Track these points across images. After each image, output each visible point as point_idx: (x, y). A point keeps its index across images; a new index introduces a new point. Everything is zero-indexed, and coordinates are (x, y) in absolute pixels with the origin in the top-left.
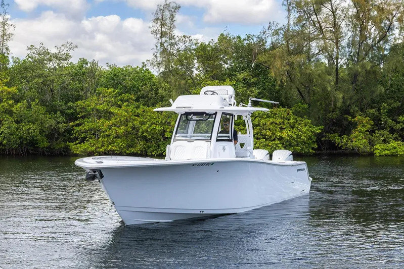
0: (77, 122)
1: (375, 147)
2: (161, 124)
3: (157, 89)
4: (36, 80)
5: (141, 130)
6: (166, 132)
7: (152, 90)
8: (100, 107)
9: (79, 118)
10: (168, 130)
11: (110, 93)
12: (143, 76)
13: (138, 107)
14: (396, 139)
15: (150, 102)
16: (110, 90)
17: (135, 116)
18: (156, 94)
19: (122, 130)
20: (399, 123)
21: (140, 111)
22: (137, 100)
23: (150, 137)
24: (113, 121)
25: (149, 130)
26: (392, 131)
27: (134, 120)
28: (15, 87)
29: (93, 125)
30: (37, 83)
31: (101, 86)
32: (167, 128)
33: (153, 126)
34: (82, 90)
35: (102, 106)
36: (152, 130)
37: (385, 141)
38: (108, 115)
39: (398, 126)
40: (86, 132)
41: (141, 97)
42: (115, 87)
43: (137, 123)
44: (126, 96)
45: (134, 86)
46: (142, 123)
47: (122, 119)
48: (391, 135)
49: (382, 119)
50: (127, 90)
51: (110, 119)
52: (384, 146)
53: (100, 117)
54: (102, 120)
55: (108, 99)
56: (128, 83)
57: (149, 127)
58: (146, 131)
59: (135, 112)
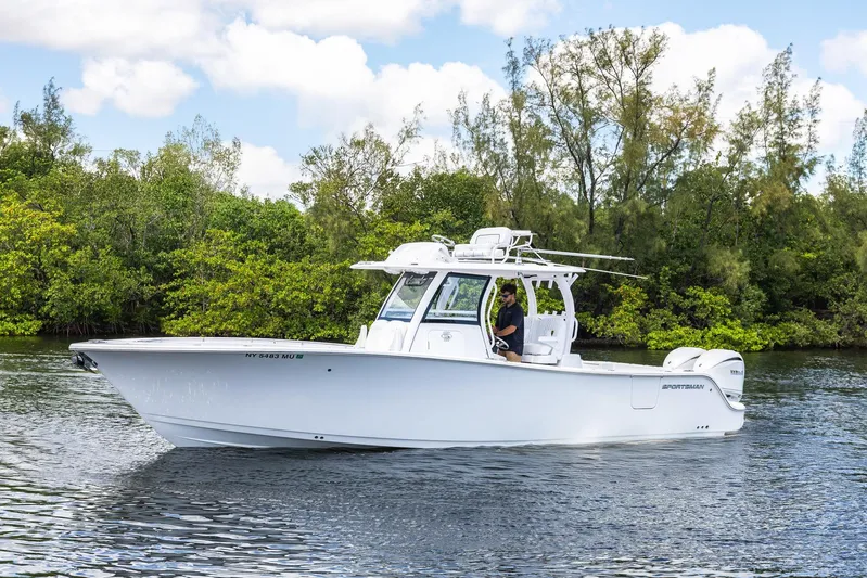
0: (172, 284)
1: (650, 335)
2: (308, 290)
3: (303, 235)
4: (107, 214)
5: (275, 300)
6: (317, 303)
7: (294, 235)
8: (211, 261)
9: (175, 277)
10: (319, 300)
11: (228, 238)
12: (281, 213)
13: (271, 263)
14: (682, 324)
15: (293, 254)
16: (228, 234)
17: (266, 276)
18: (302, 242)
19: (243, 299)
20: (688, 297)
21: (274, 268)
22: (271, 251)
23: (289, 311)
24: (231, 283)
25: (288, 299)
26: (677, 310)
27: (264, 283)
28: (72, 225)
29: (196, 290)
30: (109, 219)
31: (213, 226)
32: (318, 298)
33: (296, 293)
34: (182, 232)
35: (214, 258)
36: (293, 299)
37: (665, 326)
38: (222, 273)
39: (687, 302)
40: (186, 300)
41: (278, 247)
42: (235, 227)
43: (269, 289)
44: (253, 244)
45: (265, 229)
46: (278, 288)
47: (245, 280)
48: (674, 318)
49: (661, 291)
50: (254, 234)
51: (227, 281)
52: (663, 334)
53: (209, 277)
54: (212, 282)
55: (225, 248)
56: (256, 223)
57: (288, 295)
58: (284, 301)
59: (266, 270)
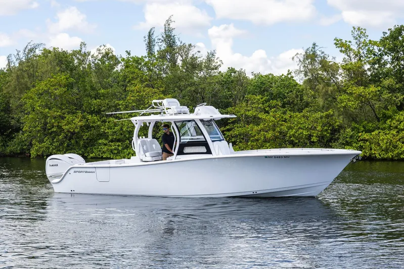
0: (228, 127)
2: (308, 129)
3: (302, 96)
4: (189, 88)
5: (288, 135)
6: (313, 136)
7: (297, 96)
8: (249, 113)
9: (229, 123)
10: (315, 135)
11: (259, 100)
12: (287, 82)
13: (284, 113)
15: (296, 107)
16: (259, 97)
17: (282, 121)
18: (301, 100)
19: (270, 135)
21: (287, 117)
22: (283, 106)
23: (297, 141)
24: (261, 126)
25: (297, 135)
27: (282, 125)
29: (242, 130)
30: (190, 91)
31: (249, 93)
32: (314, 133)
33: (301, 131)
34: (231, 97)
35: (251, 112)
36: (299, 134)
38: (256, 120)
40: (236, 136)
41: (287, 104)
42: (262, 93)
43: (284, 128)
44: (273, 102)
45: (280, 93)
46: (290, 128)
47: (270, 124)
50: (273, 97)
51: (259, 125)
53: (248, 123)
54: (251, 125)
55: (257, 105)
56: (274, 90)
57: (296, 132)
58: (294, 135)
59: (282, 117)
